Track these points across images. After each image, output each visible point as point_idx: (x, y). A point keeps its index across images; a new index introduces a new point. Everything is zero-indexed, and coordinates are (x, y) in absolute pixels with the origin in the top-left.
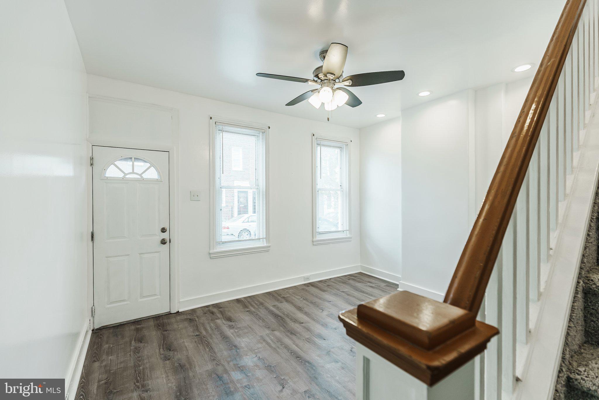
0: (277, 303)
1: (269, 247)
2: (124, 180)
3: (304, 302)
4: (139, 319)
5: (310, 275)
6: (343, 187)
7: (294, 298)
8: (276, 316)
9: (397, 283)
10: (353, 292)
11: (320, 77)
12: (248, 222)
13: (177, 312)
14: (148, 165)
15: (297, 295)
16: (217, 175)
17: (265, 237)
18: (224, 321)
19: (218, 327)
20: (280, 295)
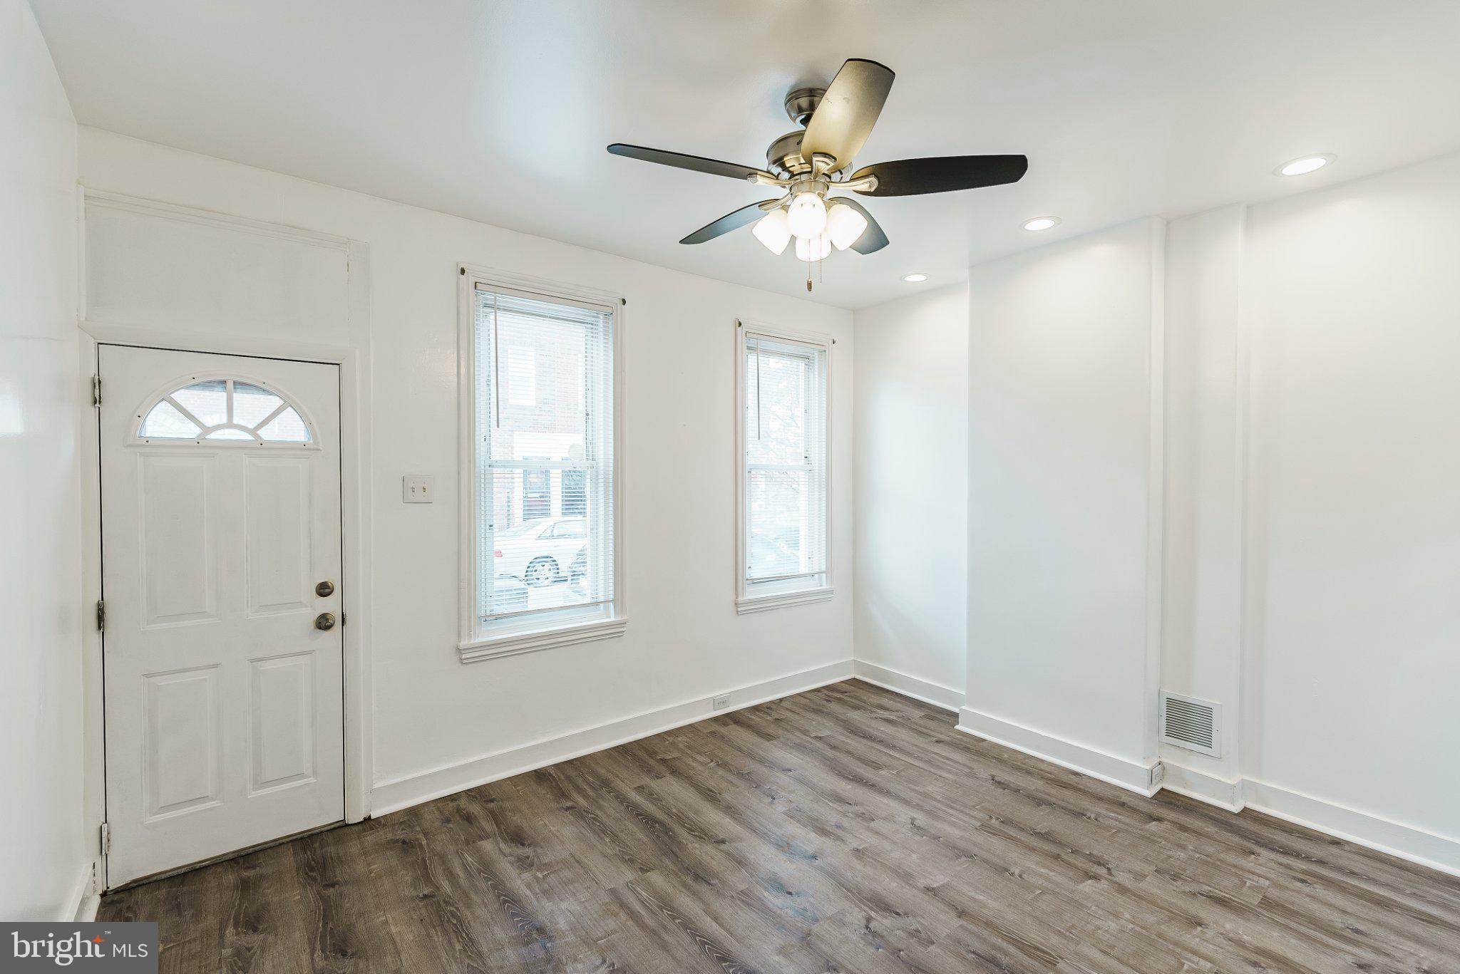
0: (646, 780)
1: (623, 624)
2: (200, 446)
3: (721, 772)
4: (250, 847)
5: (730, 693)
6: (813, 462)
7: (690, 762)
8: (648, 822)
9: (955, 710)
10: (844, 739)
11: (788, 166)
12: (552, 537)
13: (365, 819)
14: (276, 402)
15: (699, 753)
16: (481, 431)
17: (611, 597)
18: (502, 845)
19: (486, 867)
20: (652, 754)
